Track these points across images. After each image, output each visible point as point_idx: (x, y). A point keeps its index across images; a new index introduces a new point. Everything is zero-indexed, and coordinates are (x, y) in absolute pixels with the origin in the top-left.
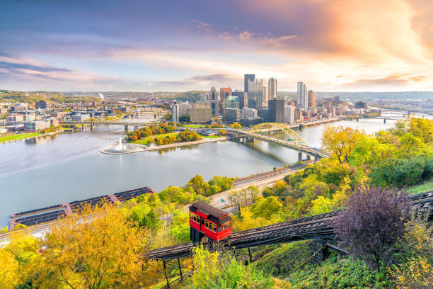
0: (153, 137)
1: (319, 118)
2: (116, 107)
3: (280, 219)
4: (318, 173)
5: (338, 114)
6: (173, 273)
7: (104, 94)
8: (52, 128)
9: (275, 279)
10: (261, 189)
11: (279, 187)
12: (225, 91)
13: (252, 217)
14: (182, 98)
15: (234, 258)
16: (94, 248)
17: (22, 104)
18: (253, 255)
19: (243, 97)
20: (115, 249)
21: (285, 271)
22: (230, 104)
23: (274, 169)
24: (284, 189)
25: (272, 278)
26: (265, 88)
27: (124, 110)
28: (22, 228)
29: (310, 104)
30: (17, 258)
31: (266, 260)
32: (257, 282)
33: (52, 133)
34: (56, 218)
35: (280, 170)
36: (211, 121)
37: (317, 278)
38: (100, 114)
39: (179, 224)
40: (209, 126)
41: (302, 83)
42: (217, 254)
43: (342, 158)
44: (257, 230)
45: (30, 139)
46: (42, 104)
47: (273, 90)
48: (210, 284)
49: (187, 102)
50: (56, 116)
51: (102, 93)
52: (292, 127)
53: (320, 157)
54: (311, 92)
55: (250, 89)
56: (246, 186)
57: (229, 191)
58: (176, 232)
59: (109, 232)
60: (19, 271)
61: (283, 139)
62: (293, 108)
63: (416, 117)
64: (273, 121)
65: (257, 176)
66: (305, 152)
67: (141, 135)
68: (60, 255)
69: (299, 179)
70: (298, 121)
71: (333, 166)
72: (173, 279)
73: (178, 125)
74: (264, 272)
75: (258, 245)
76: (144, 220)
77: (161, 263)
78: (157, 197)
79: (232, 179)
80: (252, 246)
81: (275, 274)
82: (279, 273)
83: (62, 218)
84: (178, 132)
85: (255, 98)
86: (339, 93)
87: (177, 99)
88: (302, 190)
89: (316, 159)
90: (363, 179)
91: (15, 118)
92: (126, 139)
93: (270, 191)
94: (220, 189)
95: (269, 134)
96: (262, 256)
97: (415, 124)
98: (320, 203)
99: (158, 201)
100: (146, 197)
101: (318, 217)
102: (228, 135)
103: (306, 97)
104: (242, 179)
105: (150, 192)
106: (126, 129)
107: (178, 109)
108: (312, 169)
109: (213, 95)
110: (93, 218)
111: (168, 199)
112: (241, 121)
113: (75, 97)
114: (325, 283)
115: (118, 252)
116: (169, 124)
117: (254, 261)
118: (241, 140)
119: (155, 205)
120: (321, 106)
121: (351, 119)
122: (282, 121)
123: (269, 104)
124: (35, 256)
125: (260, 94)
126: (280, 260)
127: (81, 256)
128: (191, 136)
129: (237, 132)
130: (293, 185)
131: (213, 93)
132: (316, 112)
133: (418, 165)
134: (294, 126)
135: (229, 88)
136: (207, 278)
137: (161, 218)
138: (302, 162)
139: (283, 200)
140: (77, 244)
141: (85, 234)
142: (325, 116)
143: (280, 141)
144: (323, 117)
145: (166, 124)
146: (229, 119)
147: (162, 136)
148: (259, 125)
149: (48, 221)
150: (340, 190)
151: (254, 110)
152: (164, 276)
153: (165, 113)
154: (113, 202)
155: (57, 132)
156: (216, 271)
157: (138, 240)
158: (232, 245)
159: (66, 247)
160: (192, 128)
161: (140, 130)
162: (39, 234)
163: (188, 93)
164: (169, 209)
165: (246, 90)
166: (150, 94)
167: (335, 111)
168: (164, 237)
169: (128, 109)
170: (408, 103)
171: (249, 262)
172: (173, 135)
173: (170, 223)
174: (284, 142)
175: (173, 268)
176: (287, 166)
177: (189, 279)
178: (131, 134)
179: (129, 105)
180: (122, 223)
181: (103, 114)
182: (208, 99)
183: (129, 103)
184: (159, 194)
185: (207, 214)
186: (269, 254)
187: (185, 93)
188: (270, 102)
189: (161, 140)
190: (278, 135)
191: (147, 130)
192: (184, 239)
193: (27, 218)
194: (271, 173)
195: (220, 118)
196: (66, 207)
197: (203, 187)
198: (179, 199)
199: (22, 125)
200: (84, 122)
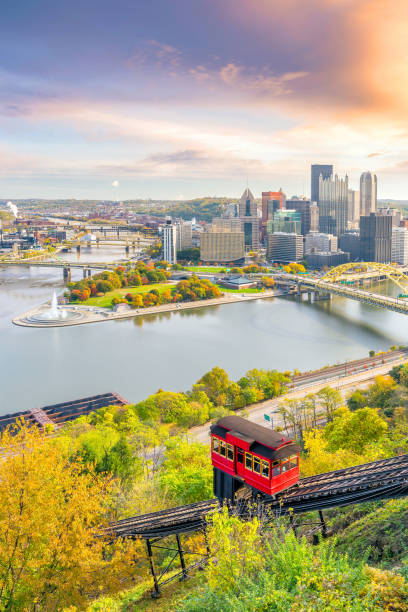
0: (124, 292)
2: (45, 231)
3: (382, 452)
6: (166, 563)
7: (20, 204)
9: (373, 570)
10: (345, 394)
11: (382, 389)
12: (273, 198)
13: (327, 450)
14: (184, 212)
15: (291, 530)
18: (330, 523)
19: (308, 211)
20: (46, 519)
21: (392, 554)
22: (283, 224)
23: (372, 354)
24: (390, 394)
25: (366, 569)
26: (353, 193)
27: (61, 236)
31: (355, 532)
32: (336, 577)
35: (382, 356)
36: (243, 259)
38: (10, 245)
39: (178, 466)
40: (240, 269)
42: (255, 524)
44: (337, 474)
47: (369, 197)
48: (243, 583)
49: (194, 222)
55: (323, 195)
56: (314, 388)
57: (281, 400)
58: (172, 483)
59: (32, 486)
61: (389, 295)
62: (407, 232)
64: (370, 258)
65: (337, 367)
67: (98, 289)
72: (166, 577)
73: (175, 268)
74: (350, 556)
75: (336, 504)
76: (106, 459)
77: (140, 543)
78: (131, 412)
79: (287, 375)
80: (324, 507)
81: (373, 560)
82: (381, 557)
84: (176, 282)
85: (332, 213)
87: (172, 214)
92: (65, 295)
93: (363, 397)
94: (261, 394)
95: (361, 284)
96: (347, 525)
99: (134, 421)
100: (110, 413)
102: (279, 286)
104: (308, 375)
105: (119, 402)
106: (66, 275)
107: (175, 235)
109: (248, 205)
111: (155, 416)
112: (305, 258)
115: (51, 526)
116: (156, 265)
117: (331, 535)
118: (305, 297)
119: (128, 429)
122: (387, 259)
123: (360, 226)
125: (343, 205)
126: (382, 532)
128: (202, 291)
129: (296, 281)
131: (248, 202)
135: (280, 193)
136: (237, 572)
137: (140, 454)
139: (389, 414)
143: (384, 298)
145: (150, 266)
146: (281, 254)
147: (145, 289)
148: (341, 266)
151: (330, 237)
152: (148, 571)
153: (147, 242)
154: (39, 426)
156: (255, 558)
157: (91, 500)
158: (287, 505)
160: (205, 273)
161: (97, 277)
163: (196, 203)
164: (156, 436)
165: (315, 196)
166: (117, 204)
168: (148, 493)
169: (70, 235)
171: (321, 537)
172: (163, 288)
173: (161, 464)
174: (392, 300)
175: (167, 554)
176: (397, 347)
177: (198, 574)
178: (77, 286)
179: (72, 227)
180: (60, 467)
181: (16, 246)
182: (236, 215)
183: (72, 223)
184: (136, 407)
185: (250, 441)
186: (362, 520)
187: (189, 203)
188: (364, 221)
189: (141, 298)
190: (380, 287)
191: (110, 277)
192: (189, 495)
194: (365, 361)
195: (261, 252)
197: (228, 391)
198: (178, 415)
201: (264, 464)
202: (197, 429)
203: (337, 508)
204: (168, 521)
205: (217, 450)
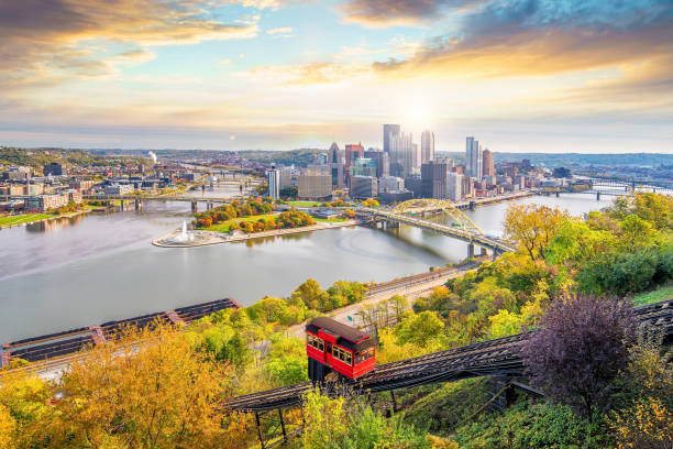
0: (238, 221)
1: (499, 193)
2: (178, 174)
3: (440, 345)
4: (499, 275)
5: (528, 186)
6: (271, 431)
7: (158, 153)
8: (72, 207)
9: (433, 437)
10: (410, 301)
11: (439, 296)
12: (353, 150)
13: (397, 344)
14: (285, 160)
15: (369, 406)
16: (142, 395)
17: (22, 168)
18: (399, 401)
19: (382, 159)
20: (177, 396)
21: (448, 425)
22: (362, 169)
23: (431, 269)
24: (446, 300)
25: (428, 436)
26: (416, 146)
27: (190, 178)
28: (21, 364)
29: (485, 171)
30: (14, 414)
31: (419, 408)
32: (404, 443)
33: (71, 215)
34: (78, 349)
35: (439, 272)
36: (331, 196)
37: (497, 433)
38: (150, 184)
39: (280, 356)
40: (328, 204)
41: (473, 138)
42: (341, 401)
43: (535, 252)
44: (405, 362)
45: (35, 224)
46: (55, 169)
47: (428, 149)
49: (293, 167)
50: (77, 186)
51: (154, 151)
52: (458, 205)
53: (502, 251)
54: (486, 152)
55: (393, 148)
56: (387, 295)
57: (360, 304)
58: (275, 369)
59: (166, 370)
60: (16, 434)
61: (445, 224)
62: (459, 176)
63: (644, 190)
64: (429, 195)
65: (404, 280)
66: (478, 242)
67: (219, 218)
68: (86, 407)
69: (469, 284)
70: (467, 196)
71: (522, 264)
72: (271, 442)
73: (278, 202)
74: (416, 426)
75: (405, 386)
76: (224, 349)
77: (250, 416)
78: (244, 314)
79: (365, 286)
80: (397, 387)
81: (433, 430)
82: (439, 428)
83: (88, 348)
84: (279, 213)
85: (400, 162)
86: (529, 155)
87: (276, 161)
88: (474, 301)
89: (495, 255)
90: (567, 283)
91: (9, 190)
92: (193, 223)
93: (425, 303)
94: (345, 300)
95: (423, 216)
96: (412, 402)
97: (643, 201)
98: (502, 320)
99: (246, 320)
100: (228, 313)
101: (499, 341)
102: (359, 217)
103: (480, 161)
104: (382, 286)
105: (234, 306)
106: (193, 207)
107: (278, 177)
108: (489, 269)
109: (334, 155)
110: (139, 348)
111: (262, 316)
112: (379, 195)
113: (109, 158)
114: (510, 441)
115: (181, 402)
116: (264, 200)
117: (400, 410)
118: (379, 225)
119: (241, 327)
120: (502, 173)
121: (548, 194)
122: (443, 197)
123: (422, 171)
124: (43, 409)
125: (408, 156)
126: (440, 408)
127: (120, 407)
128: (299, 220)
129: (372, 213)
130: (460, 293)
131: (334, 152)
132: (494, 182)
133: (648, 262)
134: (461, 204)
135: (360, 146)
136: (327, 438)
137: (251, 346)
138: (474, 259)
139: (445, 316)
140: (113, 390)
141: (127, 373)
142: (509, 189)
143: (440, 226)
144: (506, 190)
145: (259, 201)
146: (360, 193)
147: (253, 219)
148: (407, 202)
149: (64, 353)
150: (533, 300)
151: (399, 179)
152: (257, 437)
153: (256, 182)
154: (172, 323)
155: (80, 212)
156: (340, 428)
157: (213, 382)
159: (96, 395)
160: (301, 207)
161: (218, 209)
162: (49, 374)
163: (295, 153)
164: (264, 331)
165: (387, 148)
166: (233, 153)
167: (523, 183)
168: (257, 377)
169: (197, 177)
170: (631, 171)
171: (392, 411)
172: (269, 218)
173: (267, 354)
174: (447, 228)
175: (272, 424)
176: (451, 264)
177: (296, 440)
178: (202, 216)
179: (198, 171)
180: (188, 355)
181: (155, 185)
182: (325, 162)
183: (198, 168)
184: (248, 310)
185: (337, 336)
186: (424, 399)
187: (289, 153)
188: (424, 167)
189: (251, 226)
190: (437, 218)
191: (228, 209)
192: (288, 378)
193: (29, 350)
194: (426, 275)
195: (345, 190)
196: (94, 330)
197: (320, 298)
198: (280, 316)
199: (22, 202)
200: (125, 198)
201: (348, 354)
202: (295, 327)
203: (405, 389)
204: (271, 399)
205: (310, 343)
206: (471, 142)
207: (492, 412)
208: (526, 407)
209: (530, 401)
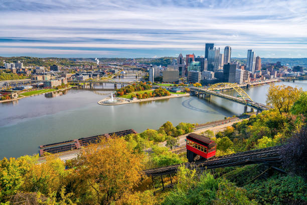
0: (135, 93)
1: (263, 80)
2: (108, 70)
4: (262, 121)
5: (278, 76)
7: (100, 59)
8: (63, 86)
10: (215, 133)
11: (229, 131)
12: (190, 57)
14: (157, 63)
17: (41, 68)
19: (204, 62)
22: (194, 67)
23: (225, 118)
24: (232, 133)
26: (221, 55)
27: (113, 72)
28: (48, 155)
29: (256, 68)
33: (63, 89)
35: (229, 119)
36: (178, 81)
38: (96, 75)
39: (158, 154)
40: (177, 85)
41: (251, 50)
45: (48, 94)
46: (54, 68)
47: (227, 56)
49: (160, 66)
50: (65, 76)
51: (98, 58)
52: (241, 86)
53: (261, 110)
54: (258, 58)
55: (210, 55)
56: (204, 130)
58: (156, 160)
61: (233, 96)
62: (242, 71)
64: (227, 81)
65: (212, 123)
66: (250, 105)
67: (126, 92)
69: (244, 126)
70: (246, 81)
78: (139, 136)
79: (193, 125)
84: (153, 90)
85: (213, 63)
86: (281, 59)
87: (152, 63)
89: (258, 112)
91: (37, 78)
92: (115, 94)
93: (222, 134)
94: (184, 132)
95: (223, 92)
99: (139, 138)
100: (131, 136)
102: (191, 92)
103: (254, 63)
104: (201, 125)
105: (134, 133)
106: (115, 86)
107: (154, 71)
108: (255, 118)
109: (181, 60)
111: (147, 138)
112: (202, 81)
113: (78, 62)
116: (147, 83)
118: (201, 96)
120: (265, 69)
121: (289, 81)
122: (233, 82)
123: (224, 68)
125: (218, 60)
128: (163, 93)
129: (198, 90)
130: (239, 130)
131: (181, 58)
132: (260, 74)
134: (242, 86)
135: (193, 55)
138: (247, 114)
142: (268, 78)
143: (231, 97)
144: (266, 78)
145: (145, 84)
146: (192, 79)
147: (142, 92)
148: (215, 84)
151: (212, 72)
153: (143, 74)
155: (67, 88)
160: (164, 86)
161: (126, 87)
163: (161, 59)
165: (206, 56)
166: (132, 60)
167: (276, 74)
169: (116, 71)
172: (149, 92)
174: (234, 98)
178: (119, 91)
179: (117, 69)
181: (98, 75)
182: (176, 64)
183: (117, 67)
184: (140, 134)
187: (159, 59)
188: (225, 66)
189: (141, 95)
190: (230, 92)
191: (131, 87)
193: (50, 149)
194: (222, 121)
195: (185, 78)
196: (76, 142)
197: (172, 130)
198: (155, 138)
199: (42, 83)
200: (85, 82)
202: (162, 143)
206: (250, 52)
207: (261, 179)
208: (277, 178)
209: (280, 175)
